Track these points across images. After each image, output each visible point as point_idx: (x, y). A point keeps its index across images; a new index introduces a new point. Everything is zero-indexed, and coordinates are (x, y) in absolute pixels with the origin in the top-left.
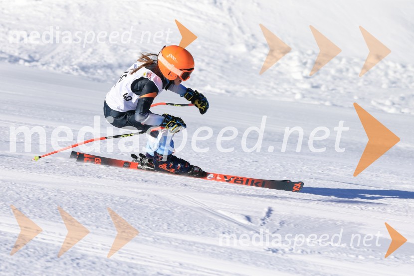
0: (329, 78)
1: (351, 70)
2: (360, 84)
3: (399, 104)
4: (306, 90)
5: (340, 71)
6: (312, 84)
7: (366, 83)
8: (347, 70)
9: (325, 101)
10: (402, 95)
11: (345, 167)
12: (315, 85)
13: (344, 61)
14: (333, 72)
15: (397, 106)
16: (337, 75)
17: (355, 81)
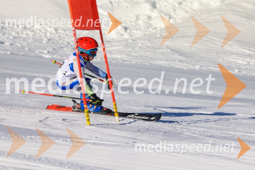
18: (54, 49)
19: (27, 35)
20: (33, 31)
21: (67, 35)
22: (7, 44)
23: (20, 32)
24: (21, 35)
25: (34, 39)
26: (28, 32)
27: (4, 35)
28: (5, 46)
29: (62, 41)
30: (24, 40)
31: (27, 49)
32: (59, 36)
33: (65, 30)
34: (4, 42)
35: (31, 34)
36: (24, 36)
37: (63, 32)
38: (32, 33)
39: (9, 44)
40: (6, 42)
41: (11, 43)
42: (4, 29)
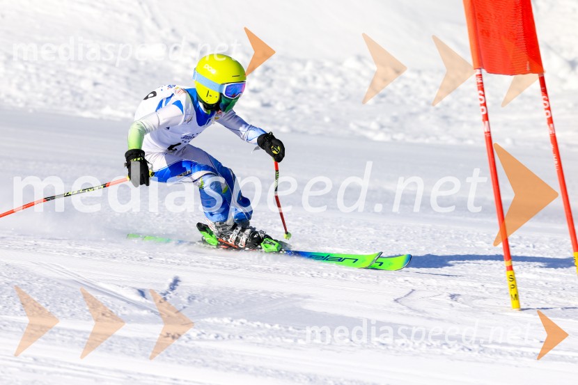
0: (288, 91)
1: (319, 79)
2: (334, 99)
3: (390, 127)
4: (253, 110)
5: (305, 80)
6: (261, 101)
7: (342, 98)
8: (315, 78)
9: (281, 125)
10: (395, 114)
11: (300, 218)
12: (266, 101)
13: (310, 65)
14: (293, 82)
15: (386, 129)
16: (300, 86)
17: (326, 95)
18: (395, 119)
19: (328, 84)
20: (340, 74)
21: (424, 83)
22: (279, 107)
23: (310, 79)
24: (310, 85)
25: (343, 94)
26: (330, 78)
27: (270, 85)
28: (275, 113)
29: (412, 98)
30: (320, 97)
31: (327, 120)
32: (406, 86)
33: (419, 72)
34: (272, 103)
35: (336, 82)
36: (319, 86)
37: (415, 76)
38: (339, 80)
39: (283, 108)
40: (276, 102)
41: (289, 106)
42: (270, 71)
